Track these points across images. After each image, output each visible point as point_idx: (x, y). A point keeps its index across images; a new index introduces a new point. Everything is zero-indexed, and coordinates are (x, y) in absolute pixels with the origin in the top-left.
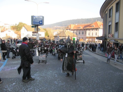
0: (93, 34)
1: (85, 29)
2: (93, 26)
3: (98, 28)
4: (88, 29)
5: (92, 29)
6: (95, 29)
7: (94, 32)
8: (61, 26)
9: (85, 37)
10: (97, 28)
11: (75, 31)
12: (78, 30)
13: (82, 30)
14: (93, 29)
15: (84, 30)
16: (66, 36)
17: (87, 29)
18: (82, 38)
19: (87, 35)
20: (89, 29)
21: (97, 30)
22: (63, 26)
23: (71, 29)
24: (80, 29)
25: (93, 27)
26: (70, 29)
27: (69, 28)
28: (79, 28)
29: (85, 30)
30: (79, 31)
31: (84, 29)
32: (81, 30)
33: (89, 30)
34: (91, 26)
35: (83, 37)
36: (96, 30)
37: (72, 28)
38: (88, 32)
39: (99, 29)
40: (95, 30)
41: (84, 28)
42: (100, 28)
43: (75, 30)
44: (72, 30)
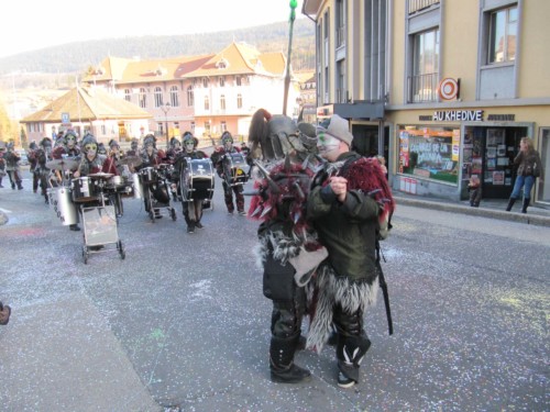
0: (223, 102)
1: (187, 80)
2: (223, 65)
3: (246, 75)
4: (200, 78)
5: (217, 77)
6: (233, 76)
7: (231, 89)
8: (47, 71)
9: (190, 117)
10: (242, 75)
11: (136, 91)
12: (149, 84)
13: (169, 87)
14: (222, 79)
15: (179, 87)
16: (94, 119)
17: (195, 80)
19: (199, 110)
20: (206, 81)
21: (243, 84)
22: (54, 71)
23: (113, 83)
24: (157, 78)
25: (220, 72)
26: (106, 82)
27: (99, 77)
28: (153, 75)
29: (186, 86)
30: (153, 88)
31: (182, 82)
32: (165, 83)
33: (206, 86)
34: (213, 66)
35: (176, 119)
36: (239, 83)
37: (118, 77)
38: (199, 91)
39: (250, 77)
40: (235, 82)
41: (177, 74)
42: (253, 74)
43: (133, 85)
44: (118, 86)
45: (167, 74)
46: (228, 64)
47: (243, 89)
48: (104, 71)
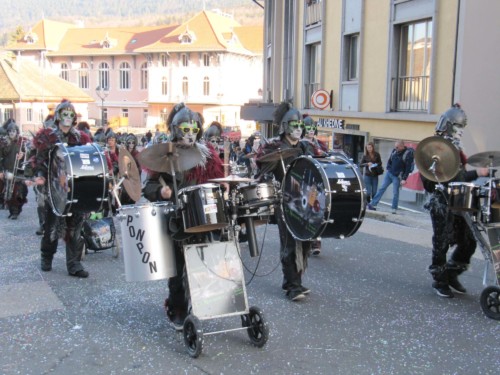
0: (185, 86)
1: (138, 57)
2: (187, 39)
3: (216, 53)
4: (158, 54)
5: (179, 54)
6: (200, 53)
7: (195, 70)
9: (141, 104)
10: (211, 53)
11: (76, 66)
12: (92, 58)
13: (118, 64)
14: (185, 57)
15: (131, 63)
16: (17, 101)
17: (151, 56)
18: (122, 113)
19: (155, 95)
20: (165, 58)
21: (211, 64)
23: (46, 53)
24: (105, 51)
25: (183, 47)
26: (37, 53)
27: (29, 46)
28: (98, 46)
29: (140, 63)
30: (97, 64)
31: (134, 57)
32: (113, 58)
33: (164, 64)
34: (175, 39)
35: (127, 104)
36: (207, 63)
37: (54, 46)
38: (156, 70)
39: (221, 56)
40: (202, 61)
41: (129, 47)
42: (224, 52)
43: (72, 58)
44: (52, 59)
45: (117, 46)
46: (194, 38)
47: (211, 71)
48: (35, 37)
